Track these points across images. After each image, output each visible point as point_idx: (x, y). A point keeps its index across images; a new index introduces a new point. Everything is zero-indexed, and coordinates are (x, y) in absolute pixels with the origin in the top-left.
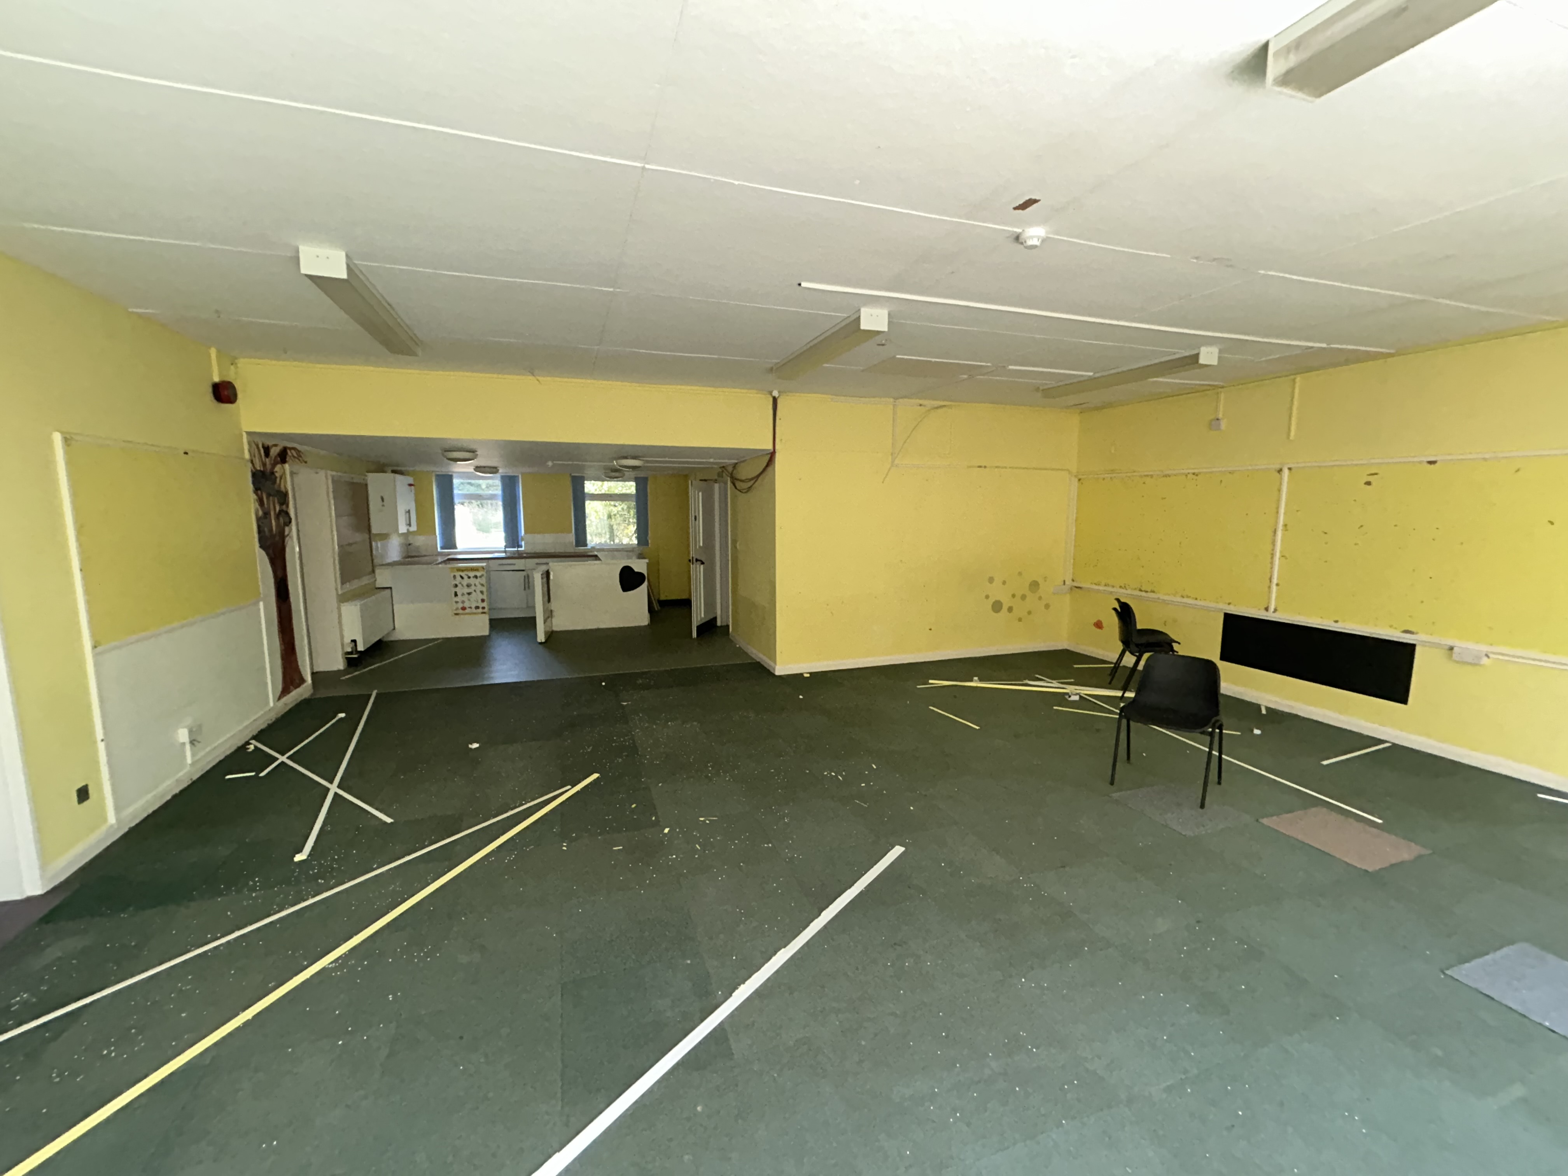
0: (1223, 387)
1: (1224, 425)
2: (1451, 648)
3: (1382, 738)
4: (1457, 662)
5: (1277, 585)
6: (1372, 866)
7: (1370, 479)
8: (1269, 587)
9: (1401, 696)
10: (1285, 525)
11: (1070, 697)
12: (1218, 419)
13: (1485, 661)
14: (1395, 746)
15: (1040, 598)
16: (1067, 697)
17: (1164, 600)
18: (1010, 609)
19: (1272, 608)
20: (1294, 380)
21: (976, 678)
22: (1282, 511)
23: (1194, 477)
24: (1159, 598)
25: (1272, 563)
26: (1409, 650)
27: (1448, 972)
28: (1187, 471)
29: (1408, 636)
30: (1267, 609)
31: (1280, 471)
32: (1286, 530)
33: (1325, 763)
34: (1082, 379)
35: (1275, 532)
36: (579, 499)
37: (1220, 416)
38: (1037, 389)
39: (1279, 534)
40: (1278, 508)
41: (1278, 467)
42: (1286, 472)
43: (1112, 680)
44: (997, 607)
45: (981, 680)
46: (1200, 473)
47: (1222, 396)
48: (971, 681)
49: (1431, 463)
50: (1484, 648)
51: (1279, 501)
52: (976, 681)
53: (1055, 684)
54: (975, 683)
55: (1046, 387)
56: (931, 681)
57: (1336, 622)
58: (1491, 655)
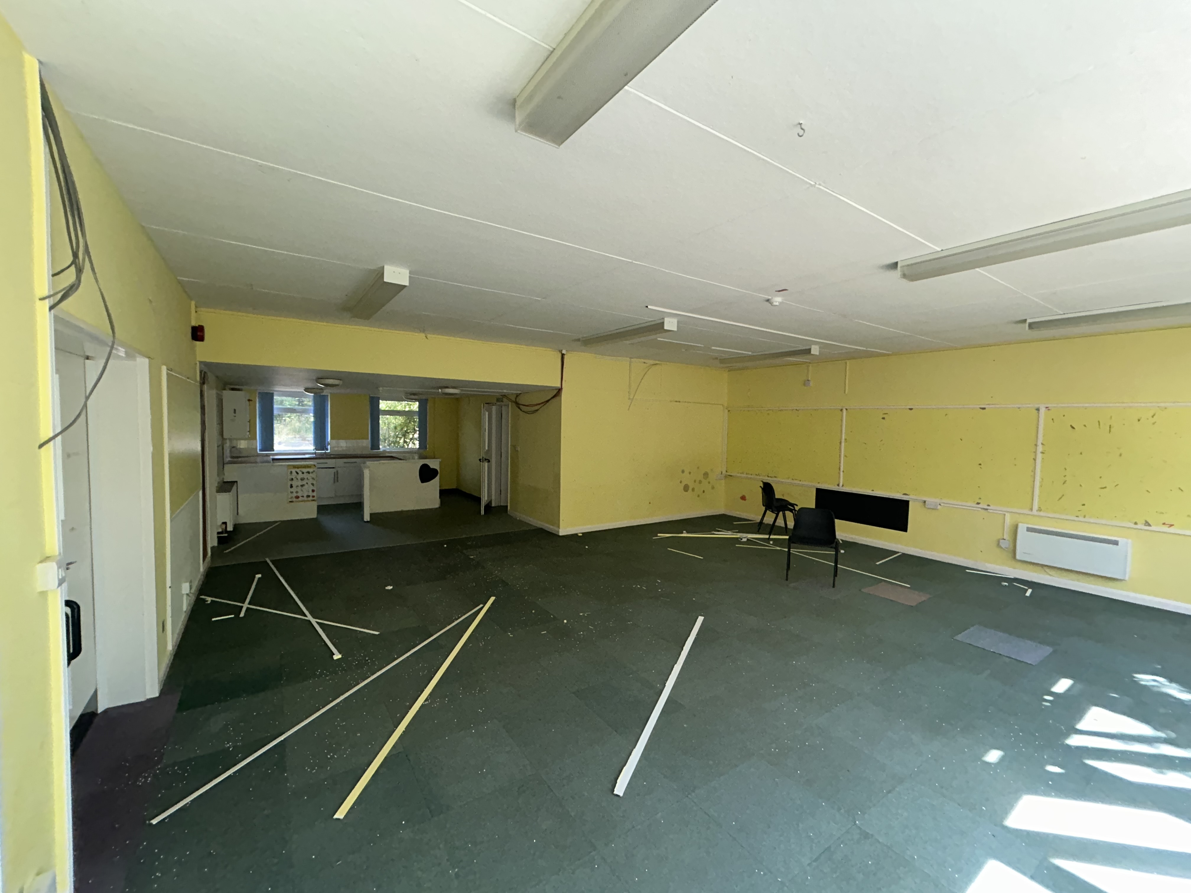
0: (810, 363)
1: (811, 384)
2: (925, 502)
3: (897, 550)
4: (929, 508)
5: (843, 472)
6: (914, 604)
7: (884, 416)
8: (839, 473)
9: (904, 528)
10: (846, 439)
11: (741, 539)
12: (808, 380)
13: (939, 507)
14: (904, 554)
15: (709, 483)
16: (740, 540)
17: (782, 482)
18: (693, 490)
19: (841, 484)
20: (846, 363)
21: (684, 532)
22: (844, 431)
23: (797, 412)
24: (779, 481)
25: (840, 460)
26: (907, 503)
27: (954, 638)
28: (793, 408)
29: (905, 496)
30: (838, 485)
31: (841, 410)
32: (846, 442)
33: (878, 563)
34: (742, 356)
35: (841, 443)
36: (375, 414)
37: (810, 379)
38: (717, 358)
39: (843, 444)
40: (841, 430)
41: (840, 408)
42: (844, 411)
43: (759, 529)
44: (686, 488)
45: (688, 532)
46: (799, 409)
47: (810, 368)
48: (682, 533)
49: (911, 409)
50: (938, 501)
51: (841, 426)
52: (685, 533)
53: (730, 533)
54: (685, 535)
55: (721, 358)
56: (659, 535)
57: (873, 490)
58: (942, 504)
